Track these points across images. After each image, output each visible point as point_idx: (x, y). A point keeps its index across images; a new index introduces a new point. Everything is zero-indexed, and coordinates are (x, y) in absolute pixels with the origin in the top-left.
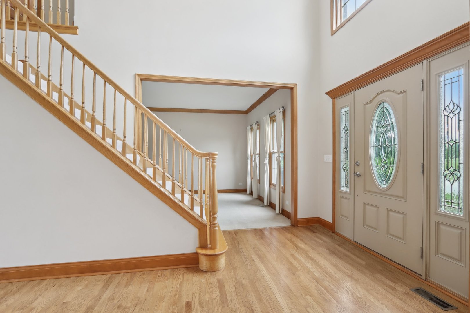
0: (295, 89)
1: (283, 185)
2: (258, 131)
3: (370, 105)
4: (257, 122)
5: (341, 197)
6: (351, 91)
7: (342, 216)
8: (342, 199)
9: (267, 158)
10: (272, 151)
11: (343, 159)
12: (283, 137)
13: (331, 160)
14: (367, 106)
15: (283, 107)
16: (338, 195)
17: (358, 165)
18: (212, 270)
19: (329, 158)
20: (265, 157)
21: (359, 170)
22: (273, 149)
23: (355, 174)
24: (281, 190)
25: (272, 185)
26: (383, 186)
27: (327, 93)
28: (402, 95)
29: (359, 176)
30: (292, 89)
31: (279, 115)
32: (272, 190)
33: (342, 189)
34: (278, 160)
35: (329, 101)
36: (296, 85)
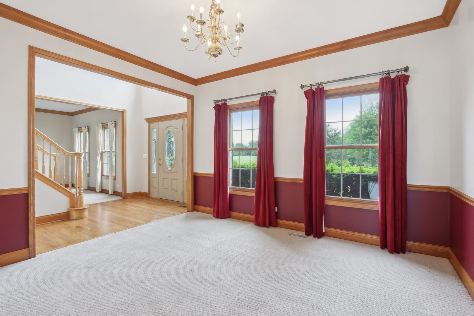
0: (125, 113)
1: (114, 175)
2: (88, 133)
3: (165, 131)
4: (88, 126)
5: (153, 177)
6: (157, 121)
7: (153, 187)
8: (153, 178)
9: (99, 155)
10: (103, 151)
11: (154, 156)
12: (114, 141)
13: (147, 157)
14: (164, 131)
15: (115, 121)
16: (151, 176)
17: (160, 160)
18: (80, 218)
19: (146, 156)
20: (97, 155)
21: (161, 162)
22: (104, 149)
23: (159, 164)
24: (113, 178)
25: (103, 176)
26: (170, 169)
27: (145, 119)
28: (177, 129)
29: (160, 165)
30: (123, 113)
31: (111, 125)
32: (104, 180)
33: (153, 173)
34: (110, 157)
35: (146, 124)
36: (126, 110)
